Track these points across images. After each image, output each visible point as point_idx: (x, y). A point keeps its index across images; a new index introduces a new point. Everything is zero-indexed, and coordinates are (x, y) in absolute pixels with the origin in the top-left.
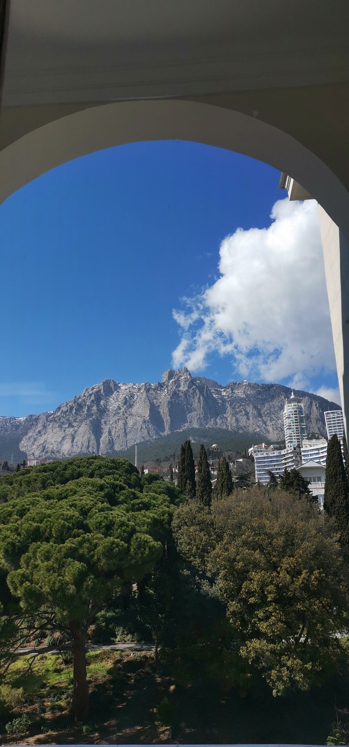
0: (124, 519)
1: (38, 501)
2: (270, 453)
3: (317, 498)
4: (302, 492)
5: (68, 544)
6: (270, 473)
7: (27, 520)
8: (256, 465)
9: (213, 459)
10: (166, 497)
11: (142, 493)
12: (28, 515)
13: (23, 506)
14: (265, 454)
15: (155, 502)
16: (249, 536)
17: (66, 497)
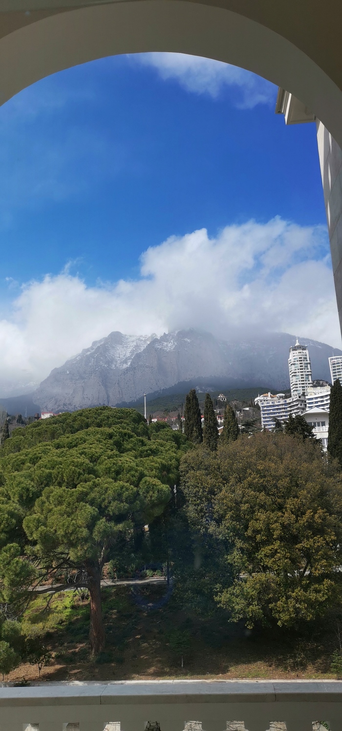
0: (133, 464)
1: (50, 449)
2: (276, 402)
3: (321, 441)
4: (305, 437)
5: (79, 488)
6: (275, 419)
7: (40, 467)
8: (262, 412)
9: (220, 408)
10: (174, 444)
11: (150, 440)
12: (40, 462)
13: (35, 454)
14: (271, 403)
15: (162, 448)
16: (254, 479)
17: (76, 446)
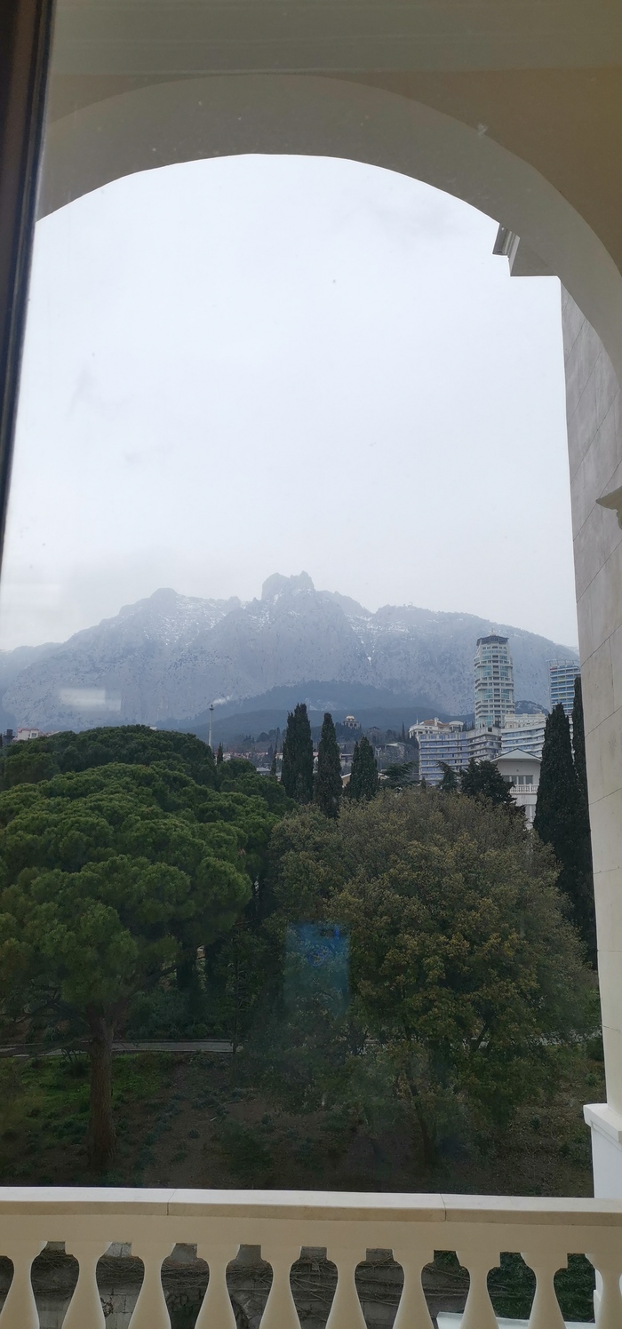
0: (187, 832)
2: (447, 736)
3: (524, 810)
5: (86, 873)
6: (443, 766)
9: (346, 740)
10: (261, 800)
11: (219, 791)
14: (438, 737)
15: (240, 807)
17: (83, 795)
